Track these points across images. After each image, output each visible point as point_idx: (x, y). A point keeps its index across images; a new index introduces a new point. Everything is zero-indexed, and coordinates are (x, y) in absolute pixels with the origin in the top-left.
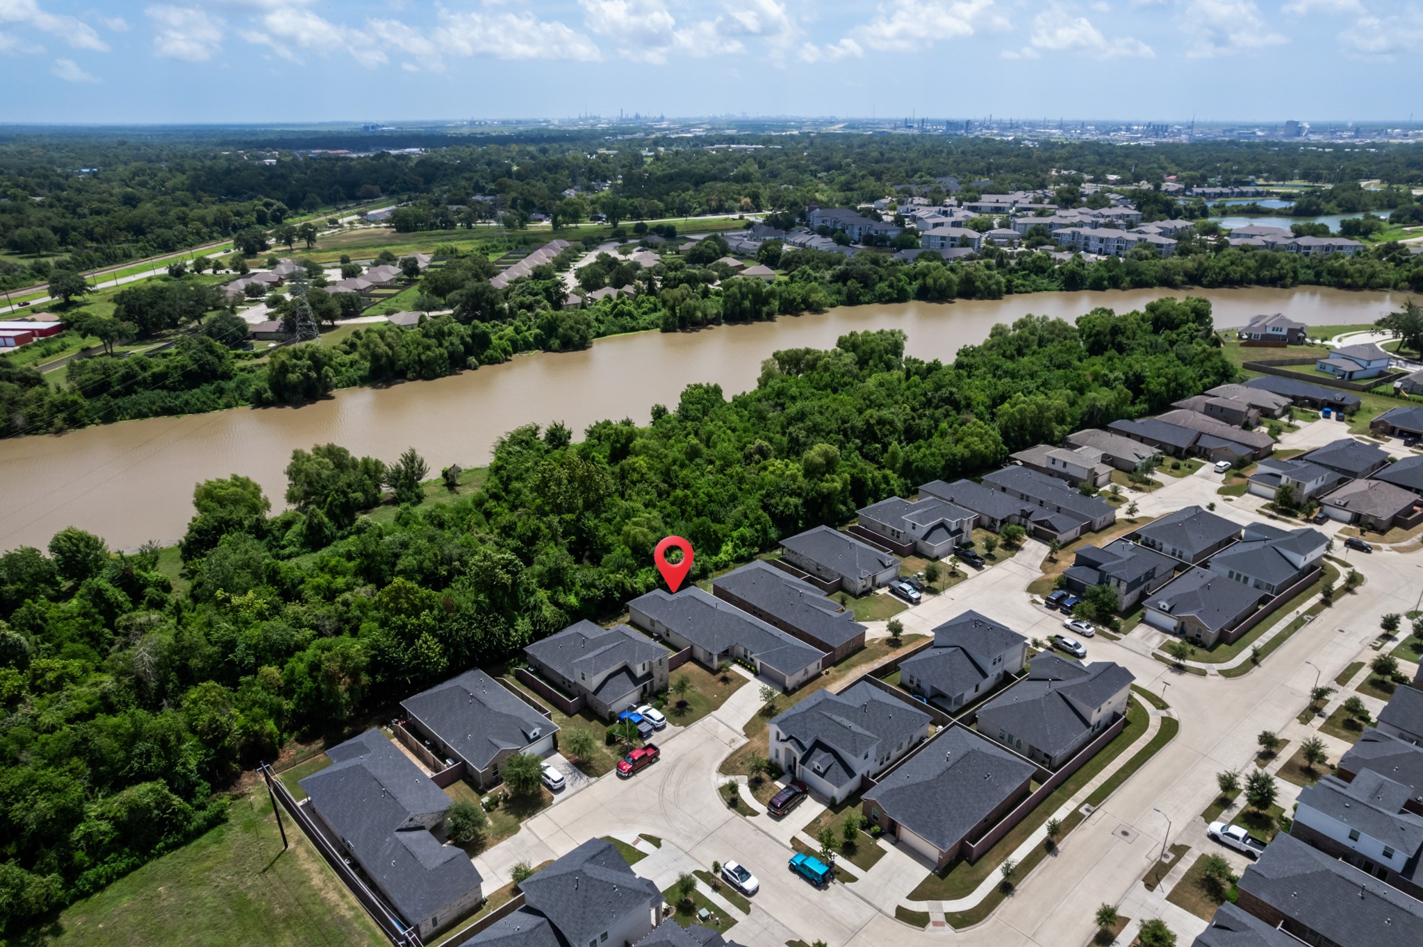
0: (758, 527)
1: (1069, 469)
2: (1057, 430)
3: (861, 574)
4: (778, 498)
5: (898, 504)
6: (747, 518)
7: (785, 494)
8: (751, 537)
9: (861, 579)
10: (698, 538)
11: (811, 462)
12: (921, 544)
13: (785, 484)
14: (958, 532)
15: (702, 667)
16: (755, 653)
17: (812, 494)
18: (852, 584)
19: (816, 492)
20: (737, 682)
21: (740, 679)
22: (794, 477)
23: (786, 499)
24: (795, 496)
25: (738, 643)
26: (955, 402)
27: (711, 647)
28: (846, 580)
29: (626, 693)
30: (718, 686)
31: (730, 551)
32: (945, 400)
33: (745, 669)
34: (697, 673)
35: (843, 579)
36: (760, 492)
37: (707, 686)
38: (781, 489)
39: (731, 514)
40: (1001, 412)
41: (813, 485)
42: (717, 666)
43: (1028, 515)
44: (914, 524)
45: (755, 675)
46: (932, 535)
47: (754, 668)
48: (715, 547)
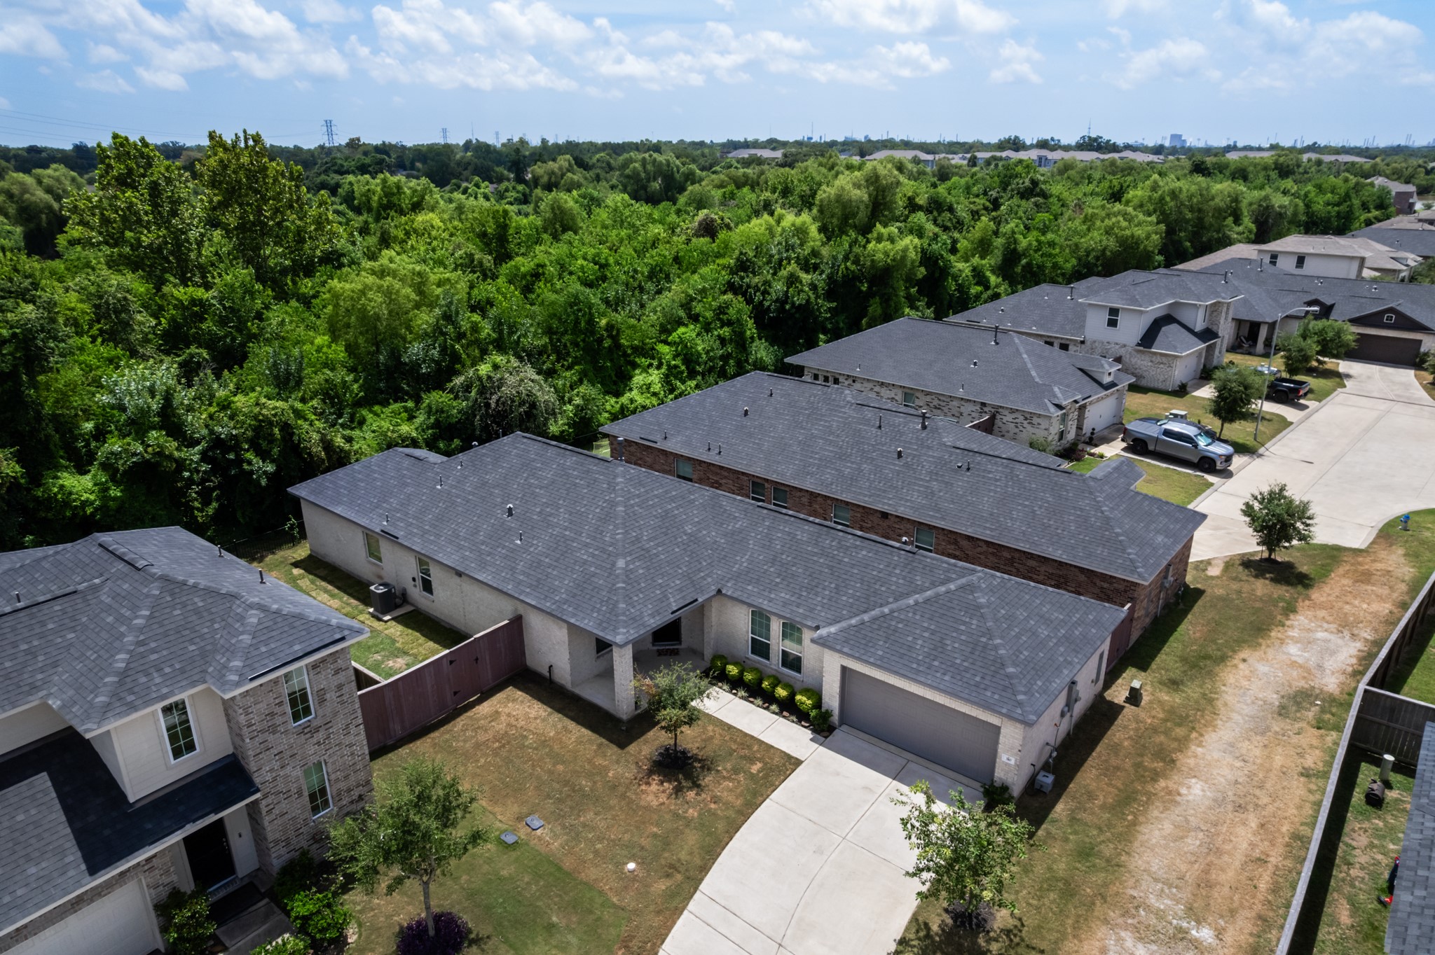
0: (725, 332)
1: (1310, 267)
2: (1234, 231)
3: (1055, 396)
4: (767, 273)
5: (1045, 293)
6: (695, 318)
7: (785, 262)
8: (707, 353)
9: (1059, 407)
10: (565, 346)
11: (837, 201)
12: (1134, 361)
13: (780, 243)
14: (1208, 335)
15: (559, 711)
16: (810, 628)
17: (847, 268)
18: (1029, 427)
19: (856, 262)
20: (741, 777)
21: (752, 760)
22: (801, 232)
23: (789, 268)
24: (807, 272)
25: (719, 591)
26: (1044, 195)
27: (599, 611)
28: (1009, 417)
29: (17, 930)
30: (648, 808)
31: (657, 387)
32: (1025, 194)
33: (767, 709)
34: (544, 743)
35: (998, 417)
36: (720, 261)
37: (590, 815)
38: (772, 256)
39: (654, 304)
40: (1136, 201)
41: (846, 246)
42: (633, 701)
43: (1326, 311)
44: (1114, 312)
45: (814, 731)
46: (1161, 337)
47: (809, 702)
48: (613, 374)
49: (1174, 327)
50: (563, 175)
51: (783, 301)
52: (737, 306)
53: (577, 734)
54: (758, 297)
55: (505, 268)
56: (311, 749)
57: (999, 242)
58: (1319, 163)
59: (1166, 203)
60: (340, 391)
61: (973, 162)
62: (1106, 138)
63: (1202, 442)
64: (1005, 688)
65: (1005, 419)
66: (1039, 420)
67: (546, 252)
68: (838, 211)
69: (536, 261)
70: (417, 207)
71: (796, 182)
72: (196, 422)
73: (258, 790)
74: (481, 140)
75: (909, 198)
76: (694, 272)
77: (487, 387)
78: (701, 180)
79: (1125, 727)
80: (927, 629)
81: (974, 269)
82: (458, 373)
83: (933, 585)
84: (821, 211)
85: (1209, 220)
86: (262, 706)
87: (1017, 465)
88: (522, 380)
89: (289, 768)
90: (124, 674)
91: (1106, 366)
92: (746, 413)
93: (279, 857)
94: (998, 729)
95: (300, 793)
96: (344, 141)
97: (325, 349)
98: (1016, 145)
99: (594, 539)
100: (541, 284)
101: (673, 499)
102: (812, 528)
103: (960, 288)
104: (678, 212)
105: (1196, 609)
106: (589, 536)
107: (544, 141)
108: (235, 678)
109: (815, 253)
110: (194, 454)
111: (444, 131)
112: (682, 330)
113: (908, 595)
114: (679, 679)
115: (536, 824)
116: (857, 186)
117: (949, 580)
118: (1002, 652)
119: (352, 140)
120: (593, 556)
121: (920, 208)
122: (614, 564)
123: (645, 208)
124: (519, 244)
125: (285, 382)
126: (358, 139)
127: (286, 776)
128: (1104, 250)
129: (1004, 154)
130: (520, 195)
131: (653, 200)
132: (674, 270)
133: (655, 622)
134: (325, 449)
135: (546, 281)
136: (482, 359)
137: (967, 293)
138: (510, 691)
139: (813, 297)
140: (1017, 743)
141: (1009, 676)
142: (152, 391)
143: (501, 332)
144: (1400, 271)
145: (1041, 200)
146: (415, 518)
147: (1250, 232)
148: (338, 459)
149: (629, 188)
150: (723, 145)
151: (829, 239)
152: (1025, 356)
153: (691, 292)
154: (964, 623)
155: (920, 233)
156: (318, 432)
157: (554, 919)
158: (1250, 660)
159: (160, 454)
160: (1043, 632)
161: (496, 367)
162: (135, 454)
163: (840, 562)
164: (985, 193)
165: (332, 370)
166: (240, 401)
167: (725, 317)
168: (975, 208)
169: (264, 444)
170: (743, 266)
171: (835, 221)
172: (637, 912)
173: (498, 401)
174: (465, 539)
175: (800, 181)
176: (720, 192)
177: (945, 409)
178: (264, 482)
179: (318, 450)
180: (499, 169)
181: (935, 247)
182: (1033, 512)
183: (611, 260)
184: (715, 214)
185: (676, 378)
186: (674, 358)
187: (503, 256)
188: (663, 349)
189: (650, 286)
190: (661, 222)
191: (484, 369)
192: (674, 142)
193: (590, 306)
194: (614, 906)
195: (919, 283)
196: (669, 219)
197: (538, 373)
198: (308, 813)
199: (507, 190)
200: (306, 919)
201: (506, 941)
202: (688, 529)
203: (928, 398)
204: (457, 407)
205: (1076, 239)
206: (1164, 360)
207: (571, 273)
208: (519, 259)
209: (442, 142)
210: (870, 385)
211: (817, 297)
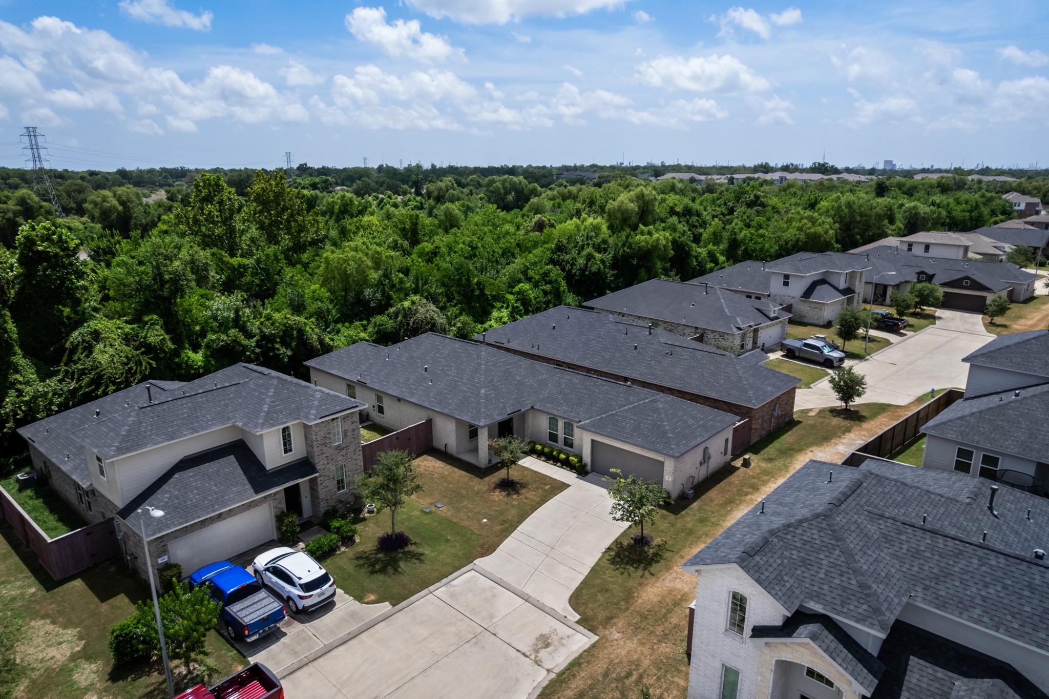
0: (548, 287)
1: (933, 252)
2: (890, 229)
3: (737, 323)
4: (574, 253)
5: (748, 266)
6: (529, 279)
7: (586, 246)
8: (536, 299)
9: (740, 329)
10: (452, 294)
11: (619, 210)
12: (799, 306)
13: (583, 235)
14: (848, 291)
15: (450, 464)
16: (577, 422)
17: (624, 251)
18: (722, 341)
19: (630, 247)
20: (540, 490)
21: (546, 484)
22: (596, 229)
23: (588, 250)
24: (600, 252)
25: (532, 407)
26: (763, 205)
27: (472, 412)
28: (711, 336)
29: (230, 510)
30: (493, 501)
31: (506, 319)
32: (750, 205)
33: (555, 465)
34: (443, 476)
35: (705, 335)
36: (546, 246)
37: (466, 503)
38: (578, 243)
39: (504, 271)
40: (824, 209)
41: (624, 238)
42: (488, 459)
43: (930, 278)
44: (787, 277)
45: (578, 474)
46: (816, 292)
47: (576, 460)
48: (480, 311)
49: (826, 286)
50: (447, 190)
51: (583, 270)
52: (555, 272)
53: (459, 473)
54: (568, 267)
55: (417, 249)
56: (340, 458)
57: (726, 235)
58: (980, 182)
59: (843, 210)
60: (326, 314)
61: (731, 181)
62: (831, 164)
63: (826, 351)
64: (666, 443)
65: (709, 336)
66: (728, 337)
67: (441, 240)
68: (619, 215)
69: (434, 245)
70: (361, 212)
71: (598, 197)
72: (254, 326)
73: (317, 472)
74: (390, 165)
75: (671, 207)
76: (530, 252)
77: (407, 314)
78: (540, 194)
79: (738, 476)
80: (632, 419)
81: (709, 252)
82: (392, 306)
83: (638, 401)
84: (609, 215)
85: (872, 221)
86: (322, 433)
87: (697, 352)
88: (428, 311)
89: (330, 465)
90: (268, 413)
91: (772, 307)
92: (554, 327)
93: (324, 507)
94: (663, 463)
95: (333, 478)
96: (295, 166)
97: (318, 292)
98: (766, 169)
99: (470, 381)
100: (438, 258)
101: (510, 364)
102: (580, 377)
103: (700, 264)
104: (523, 216)
105: (794, 429)
106: (467, 380)
107: (433, 166)
108: (313, 417)
109: (604, 241)
110: (253, 342)
111: (365, 159)
112: (522, 284)
113: (626, 406)
114: (510, 442)
115: (439, 505)
116: (631, 201)
117: (646, 398)
118: (667, 428)
119: (301, 165)
120: (469, 388)
121: (677, 214)
122: (479, 392)
123: (503, 214)
124: (424, 235)
125: (298, 308)
126: (306, 164)
127: (329, 469)
128: (798, 240)
129: (756, 176)
130: (418, 204)
131: (507, 208)
132: (517, 251)
133: (499, 418)
134: (320, 344)
135: (441, 257)
136: (405, 299)
137: (704, 267)
138: (425, 456)
139: (602, 267)
140: (672, 469)
141: (668, 438)
142: (229, 309)
143: (417, 284)
144: (999, 255)
145: (760, 208)
146: (375, 374)
147: (900, 229)
148: (327, 349)
149: (492, 199)
150: (559, 168)
151: (614, 233)
152: (722, 300)
153: (528, 264)
154: (650, 416)
155: (674, 229)
156: (317, 334)
157: (449, 537)
158: (815, 452)
159: (234, 341)
160: (691, 422)
161: (413, 303)
162: (223, 341)
163: (594, 392)
164: (725, 204)
165: (322, 302)
166: (277, 316)
167: (548, 279)
168: (715, 214)
169: (288, 340)
170: (560, 248)
171: (618, 222)
172: (488, 537)
173: (414, 322)
174: (403, 383)
175: (600, 196)
176: (552, 202)
177: (675, 331)
178: (286, 360)
179: (316, 344)
180: (405, 186)
181: (683, 239)
182: (703, 375)
183: (479, 245)
184: (545, 217)
185: (517, 314)
186: (516, 301)
187: (415, 242)
188: (510, 297)
189: (503, 261)
190: (511, 222)
191: (407, 304)
192: (525, 166)
193: (469, 271)
194: (477, 534)
195: (671, 260)
196: (516, 220)
197: (437, 307)
198: (336, 489)
199: (409, 200)
200: (339, 528)
201: (427, 544)
202: (518, 378)
203: (665, 325)
204: (390, 324)
205: (779, 234)
206: (817, 306)
207: (455, 252)
208: (425, 244)
209: (363, 166)
210: (633, 318)
211: (605, 268)
